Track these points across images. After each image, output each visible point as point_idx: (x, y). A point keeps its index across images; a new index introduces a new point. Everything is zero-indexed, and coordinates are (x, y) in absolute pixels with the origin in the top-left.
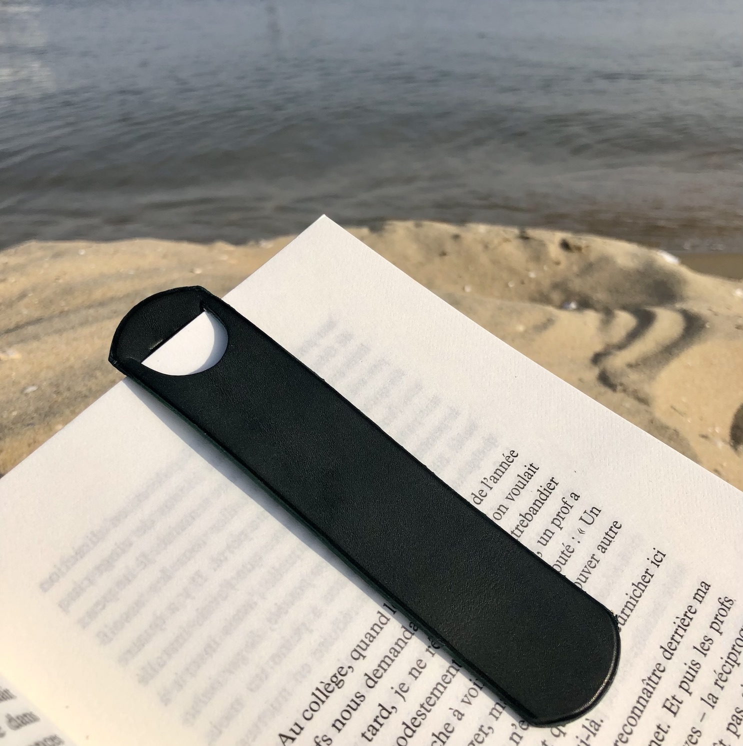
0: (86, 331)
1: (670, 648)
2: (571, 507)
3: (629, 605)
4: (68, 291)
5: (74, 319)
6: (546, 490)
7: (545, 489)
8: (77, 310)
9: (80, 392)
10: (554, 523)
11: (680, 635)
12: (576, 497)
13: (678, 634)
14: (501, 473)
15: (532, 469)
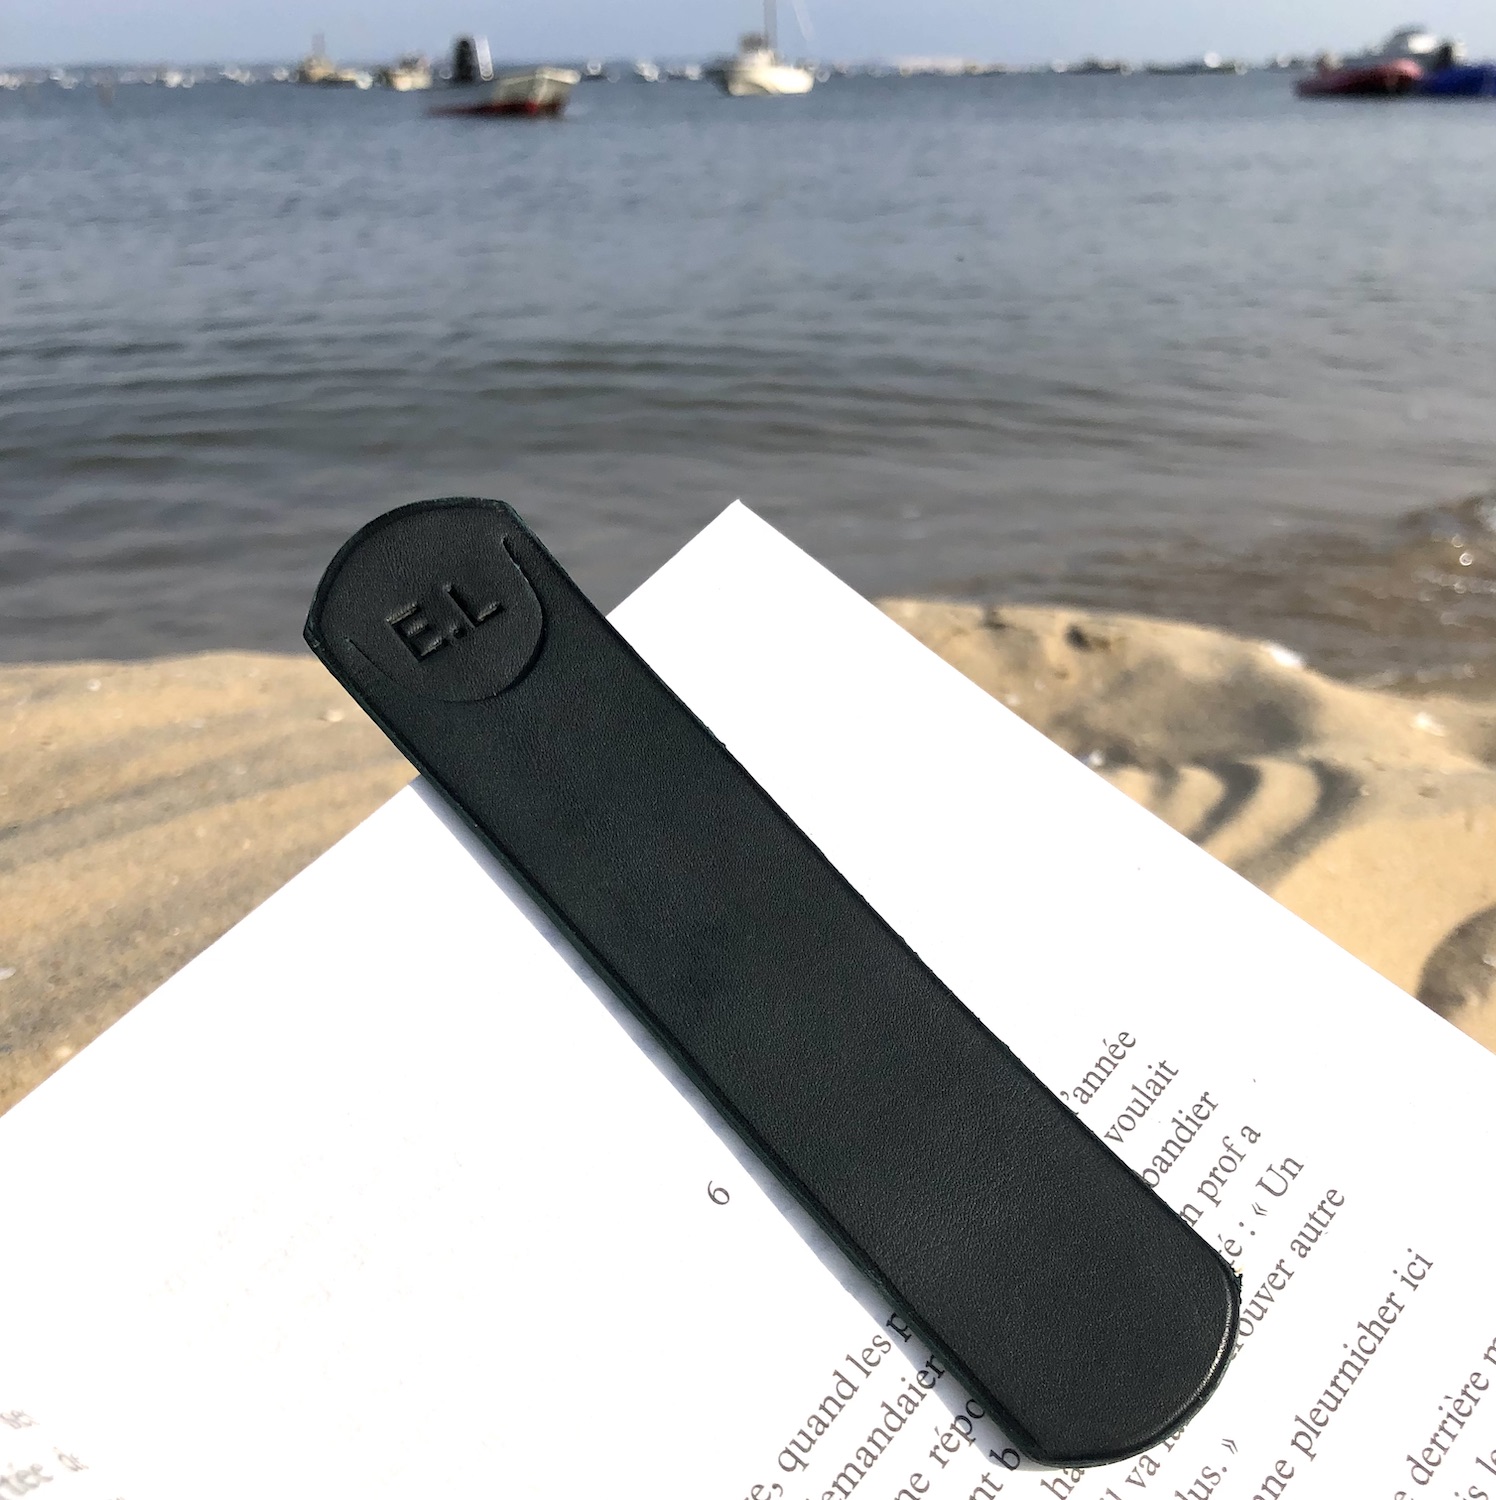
0: (110, 849)
1: (1426, 1460)
2: (1242, 1157)
3: (1347, 1368)
4: (69, 767)
5: (84, 824)
6: (1192, 1120)
7: (1188, 1118)
8: (87, 806)
9: (104, 979)
10: (1203, 1192)
11: (1449, 1434)
12: (1253, 1135)
13: (1446, 1432)
14: (1096, 1082)
15: (1165, 1074)
